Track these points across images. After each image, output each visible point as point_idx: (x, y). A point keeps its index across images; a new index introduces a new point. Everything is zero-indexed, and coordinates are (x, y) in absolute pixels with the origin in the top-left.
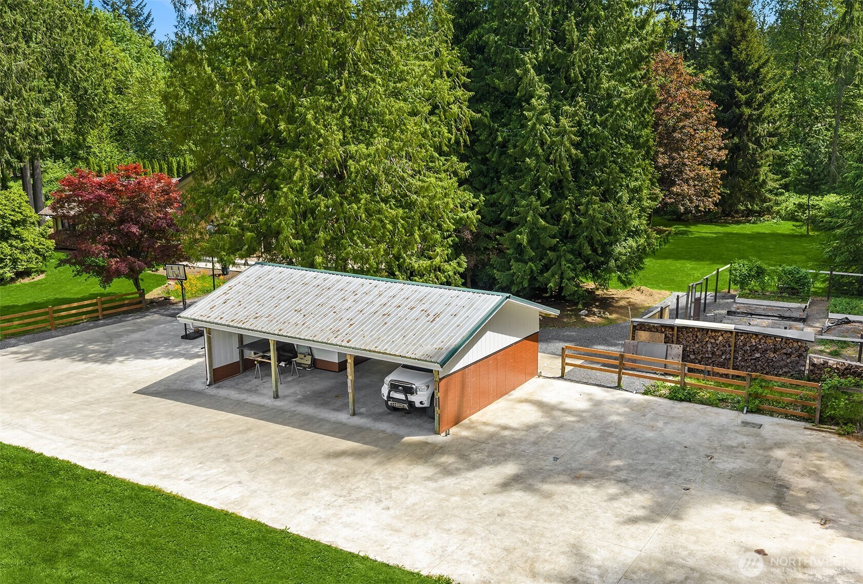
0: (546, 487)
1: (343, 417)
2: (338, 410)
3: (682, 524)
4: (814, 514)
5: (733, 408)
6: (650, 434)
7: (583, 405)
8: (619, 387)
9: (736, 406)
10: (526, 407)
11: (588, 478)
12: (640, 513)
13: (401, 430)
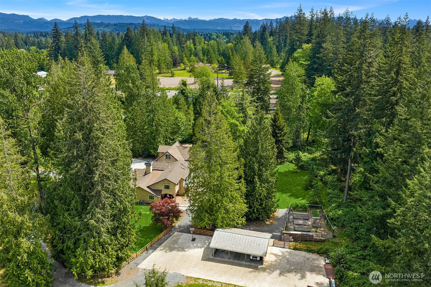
0: (285, 275)
1: (244, 263)
2: (242, 261)
3: (306, 279)
4: (322, 274)
5: (304, 251)
6: (294, 260)
7: (281, 254)
8: (284, 248)
9: (305, 250)
10: (272, 256)
11: (290, 272)
12: (300, 278)
13: (257, 265)
